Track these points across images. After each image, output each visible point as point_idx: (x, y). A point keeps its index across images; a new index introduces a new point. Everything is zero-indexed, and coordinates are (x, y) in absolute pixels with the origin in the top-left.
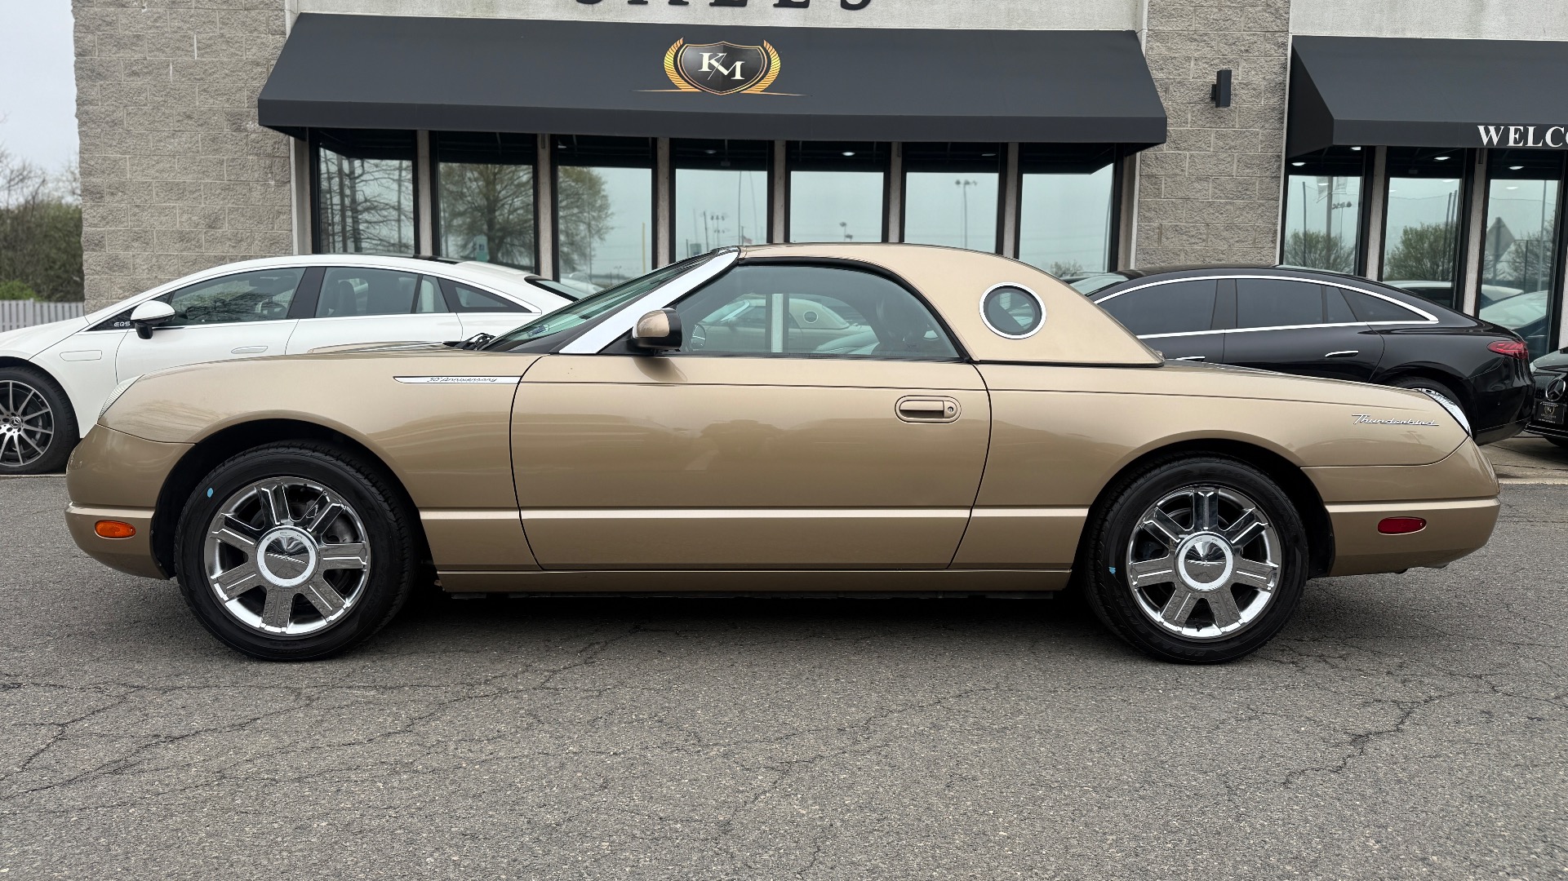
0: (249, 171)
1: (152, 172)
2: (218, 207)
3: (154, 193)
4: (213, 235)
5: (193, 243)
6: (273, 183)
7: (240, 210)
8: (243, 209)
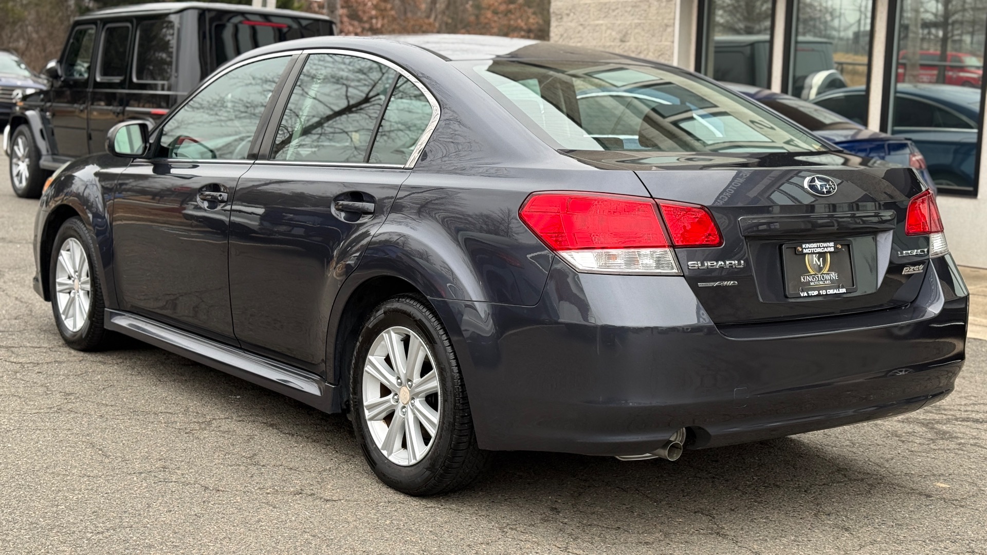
8: (644, 23)
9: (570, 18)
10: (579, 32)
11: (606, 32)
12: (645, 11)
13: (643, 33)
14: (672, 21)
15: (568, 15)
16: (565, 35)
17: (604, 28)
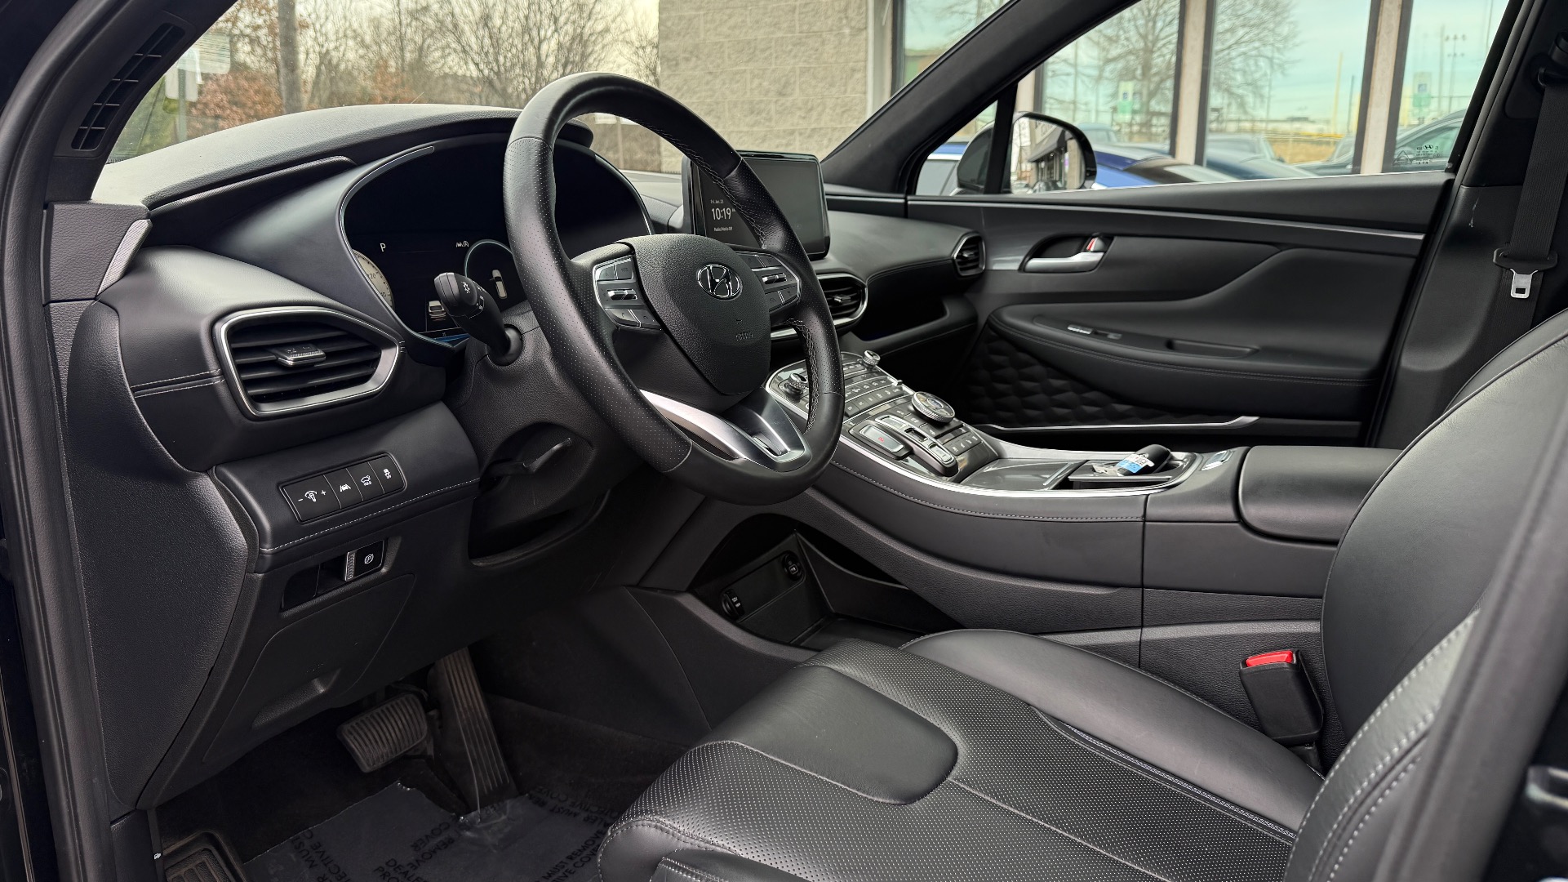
0: (823, 18)
1: (725, 29)
2: (789, 68)
3: (726, 55)
4: (783, 104)
5: (764, 115)
6: (847, 31)
7: (812, 70)
8: (815, 68)
9: (692, 64)
10: (707, 83)
11: (752, 82)
12: (817, 50)
13: (814, 82)
14: (862, 64)
15: (687, 60)
16: (685, 88)
17: (749, 76)
